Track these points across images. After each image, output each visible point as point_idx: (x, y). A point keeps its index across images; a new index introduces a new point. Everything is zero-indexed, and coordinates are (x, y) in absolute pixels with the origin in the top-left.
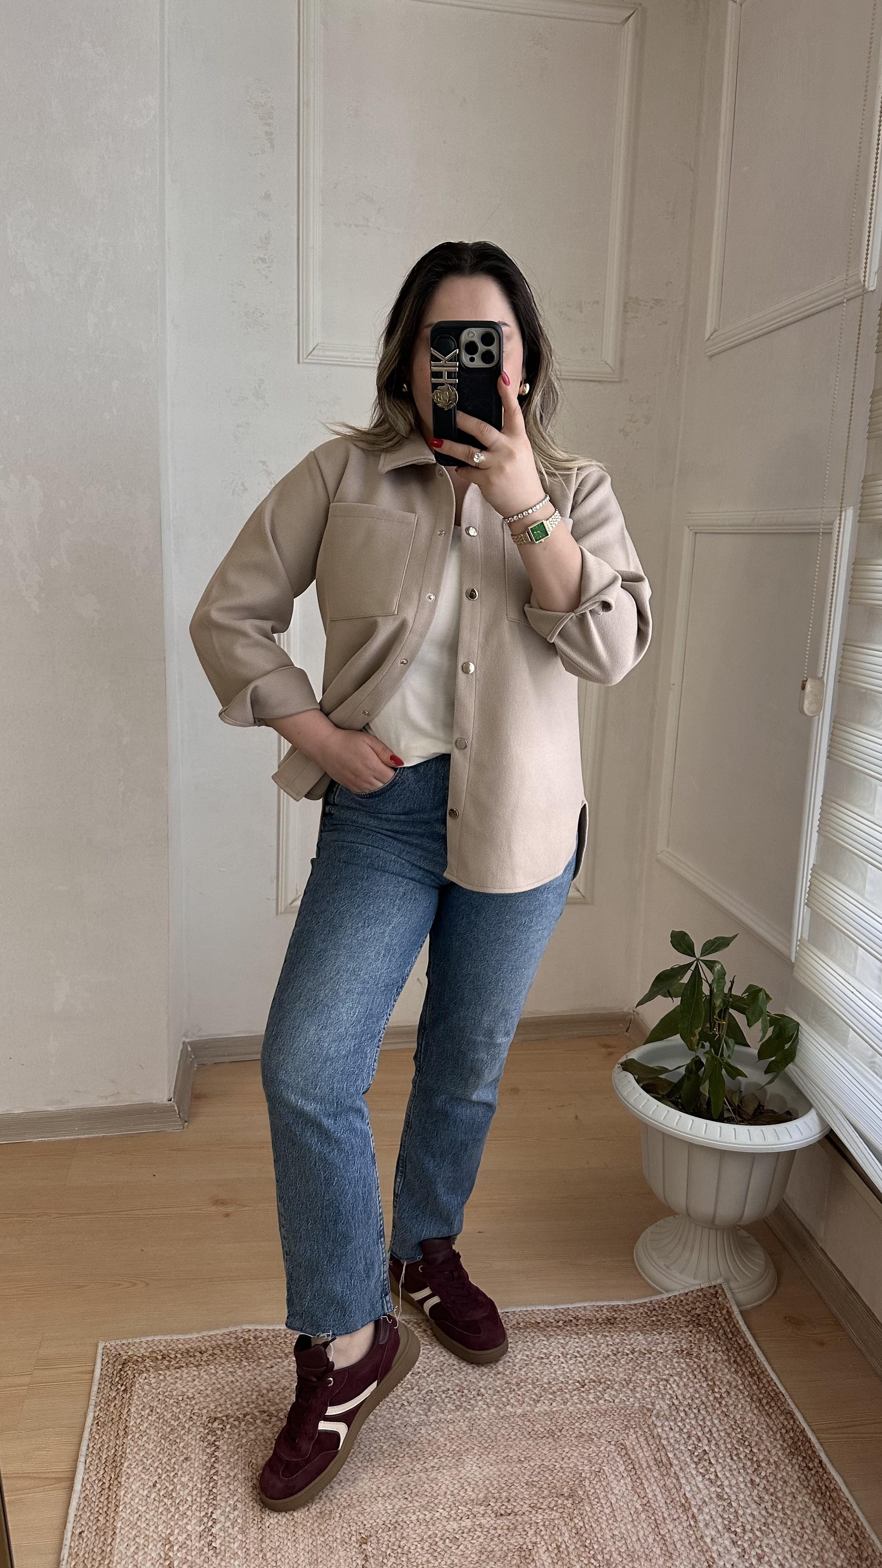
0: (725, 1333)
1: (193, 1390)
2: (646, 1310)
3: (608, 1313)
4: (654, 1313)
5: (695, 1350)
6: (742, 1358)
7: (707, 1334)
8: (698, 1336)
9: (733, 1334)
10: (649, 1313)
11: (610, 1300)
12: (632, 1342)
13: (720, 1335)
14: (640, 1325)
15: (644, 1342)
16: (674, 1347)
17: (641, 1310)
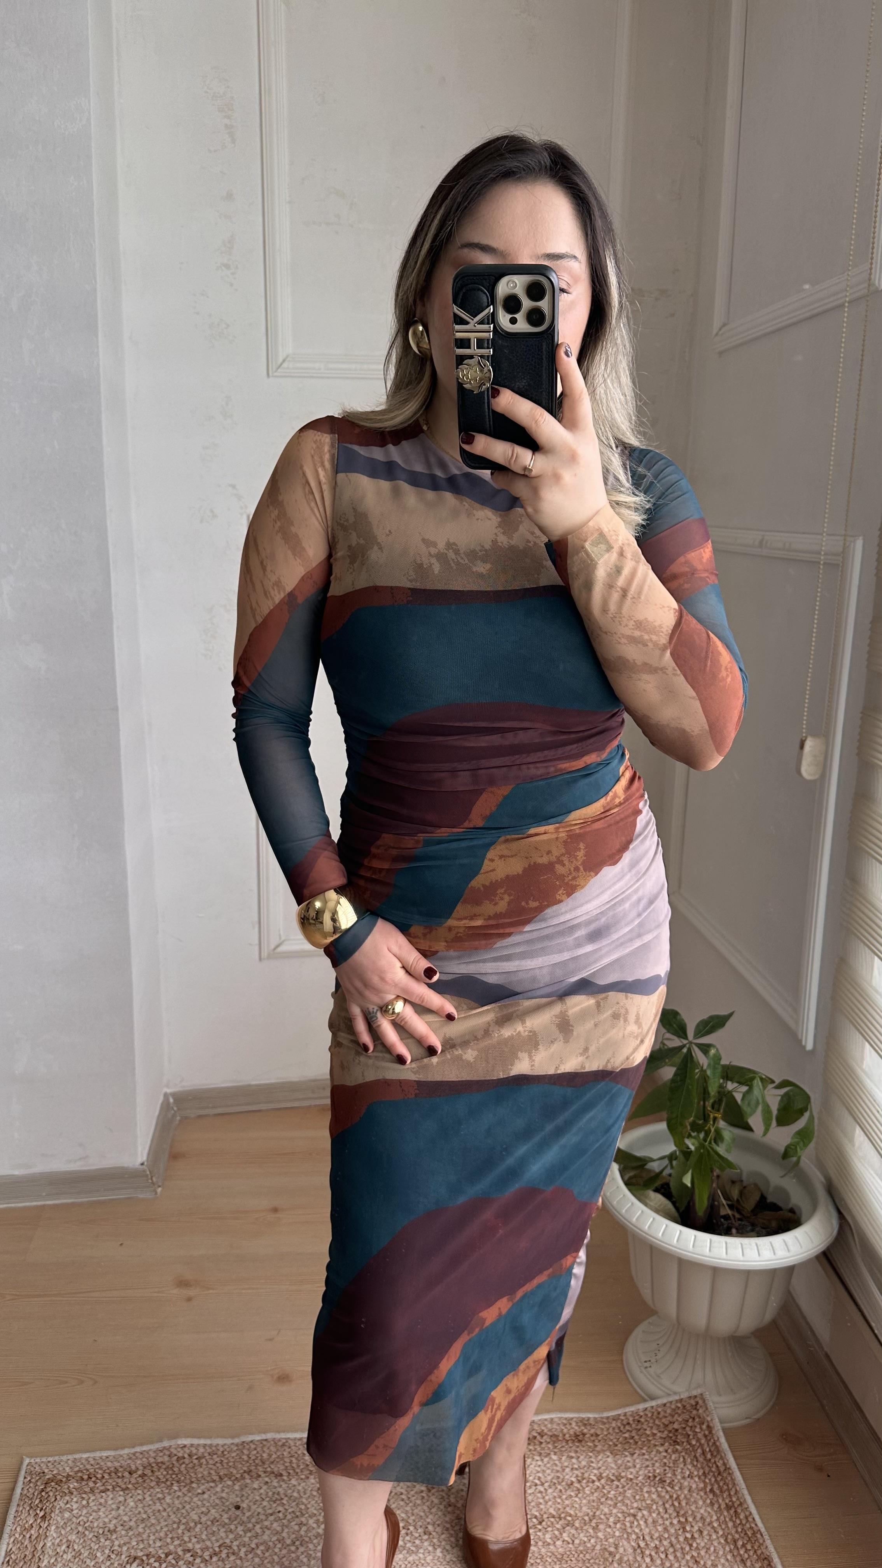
0: (703, 1453)
1: (114, 1521)
2: (619, 1424)
4: (627, 1427)
5: (669, 1475)
6: (719, 1486)
8: (673, 1457)
9: (712, 1454)
10: (622, 1428)
11: (581, 1411)
12: (599, 1465)
13: (698, 1455)
14: (611, 1443)
16: (646, 1471)
17: (614, 1425)
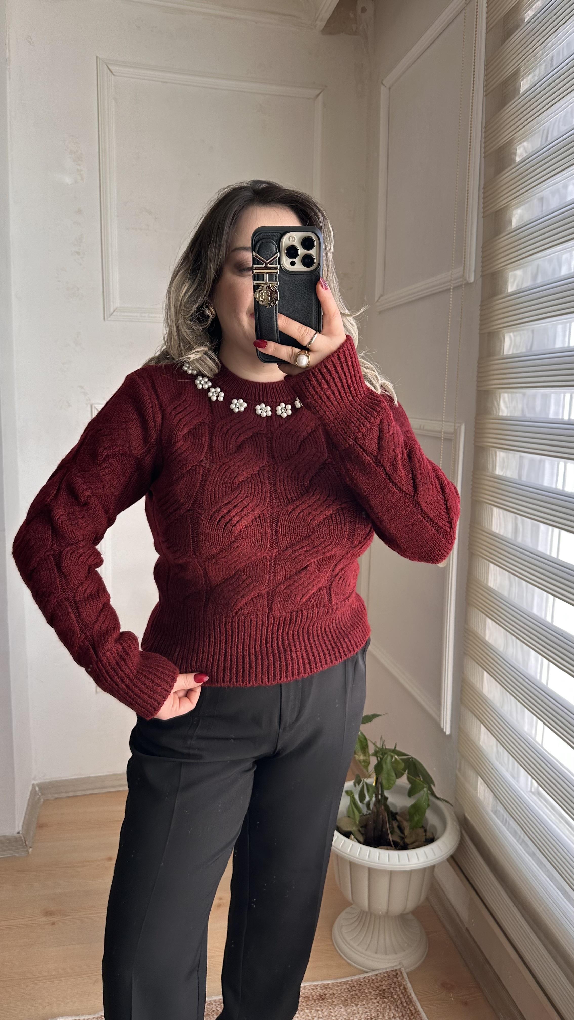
0: (402, 1003)
2: (348, 987)
3: (321, 991)
4: (353, 988)
7: (389, 1004)
8: (383, 1006)
9: (407, 1004)
10: (350, 988)
11: (322, 980)
12: (336, 1014)
13: (398, 1004)
14: (343, 999)
15: (345, 1013)
16: (366, 1016)
17: (344, 987)
